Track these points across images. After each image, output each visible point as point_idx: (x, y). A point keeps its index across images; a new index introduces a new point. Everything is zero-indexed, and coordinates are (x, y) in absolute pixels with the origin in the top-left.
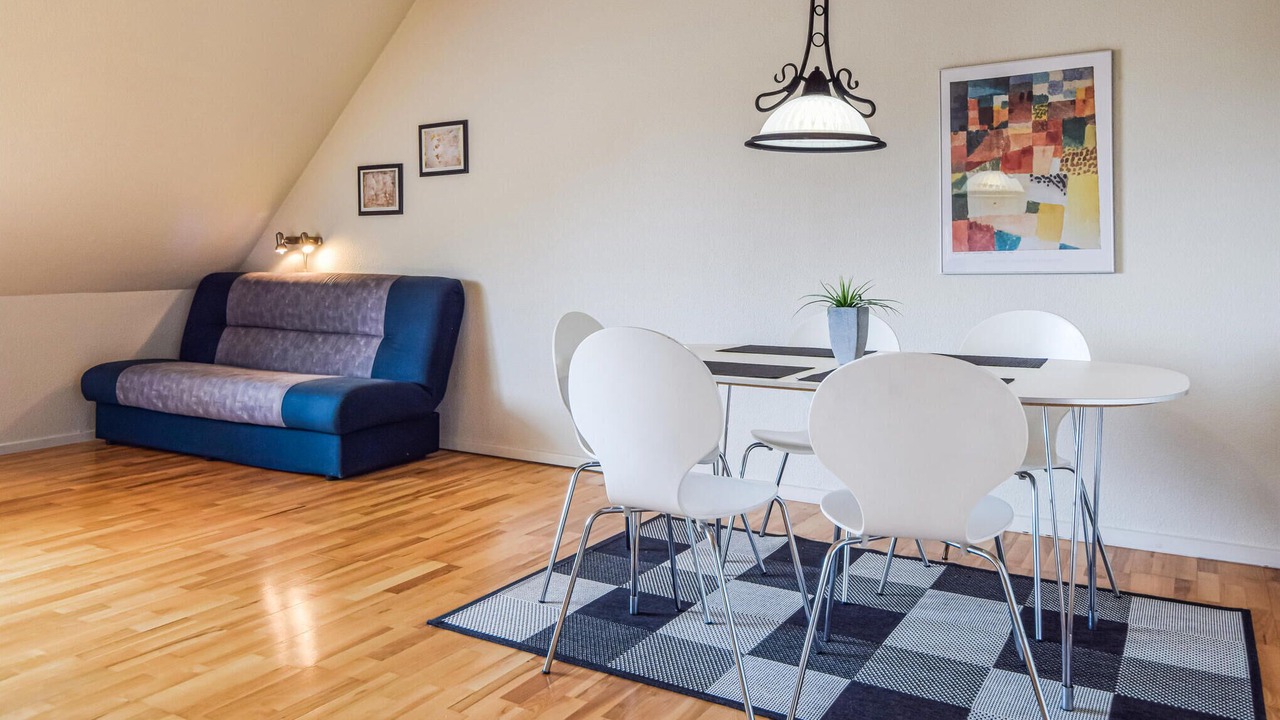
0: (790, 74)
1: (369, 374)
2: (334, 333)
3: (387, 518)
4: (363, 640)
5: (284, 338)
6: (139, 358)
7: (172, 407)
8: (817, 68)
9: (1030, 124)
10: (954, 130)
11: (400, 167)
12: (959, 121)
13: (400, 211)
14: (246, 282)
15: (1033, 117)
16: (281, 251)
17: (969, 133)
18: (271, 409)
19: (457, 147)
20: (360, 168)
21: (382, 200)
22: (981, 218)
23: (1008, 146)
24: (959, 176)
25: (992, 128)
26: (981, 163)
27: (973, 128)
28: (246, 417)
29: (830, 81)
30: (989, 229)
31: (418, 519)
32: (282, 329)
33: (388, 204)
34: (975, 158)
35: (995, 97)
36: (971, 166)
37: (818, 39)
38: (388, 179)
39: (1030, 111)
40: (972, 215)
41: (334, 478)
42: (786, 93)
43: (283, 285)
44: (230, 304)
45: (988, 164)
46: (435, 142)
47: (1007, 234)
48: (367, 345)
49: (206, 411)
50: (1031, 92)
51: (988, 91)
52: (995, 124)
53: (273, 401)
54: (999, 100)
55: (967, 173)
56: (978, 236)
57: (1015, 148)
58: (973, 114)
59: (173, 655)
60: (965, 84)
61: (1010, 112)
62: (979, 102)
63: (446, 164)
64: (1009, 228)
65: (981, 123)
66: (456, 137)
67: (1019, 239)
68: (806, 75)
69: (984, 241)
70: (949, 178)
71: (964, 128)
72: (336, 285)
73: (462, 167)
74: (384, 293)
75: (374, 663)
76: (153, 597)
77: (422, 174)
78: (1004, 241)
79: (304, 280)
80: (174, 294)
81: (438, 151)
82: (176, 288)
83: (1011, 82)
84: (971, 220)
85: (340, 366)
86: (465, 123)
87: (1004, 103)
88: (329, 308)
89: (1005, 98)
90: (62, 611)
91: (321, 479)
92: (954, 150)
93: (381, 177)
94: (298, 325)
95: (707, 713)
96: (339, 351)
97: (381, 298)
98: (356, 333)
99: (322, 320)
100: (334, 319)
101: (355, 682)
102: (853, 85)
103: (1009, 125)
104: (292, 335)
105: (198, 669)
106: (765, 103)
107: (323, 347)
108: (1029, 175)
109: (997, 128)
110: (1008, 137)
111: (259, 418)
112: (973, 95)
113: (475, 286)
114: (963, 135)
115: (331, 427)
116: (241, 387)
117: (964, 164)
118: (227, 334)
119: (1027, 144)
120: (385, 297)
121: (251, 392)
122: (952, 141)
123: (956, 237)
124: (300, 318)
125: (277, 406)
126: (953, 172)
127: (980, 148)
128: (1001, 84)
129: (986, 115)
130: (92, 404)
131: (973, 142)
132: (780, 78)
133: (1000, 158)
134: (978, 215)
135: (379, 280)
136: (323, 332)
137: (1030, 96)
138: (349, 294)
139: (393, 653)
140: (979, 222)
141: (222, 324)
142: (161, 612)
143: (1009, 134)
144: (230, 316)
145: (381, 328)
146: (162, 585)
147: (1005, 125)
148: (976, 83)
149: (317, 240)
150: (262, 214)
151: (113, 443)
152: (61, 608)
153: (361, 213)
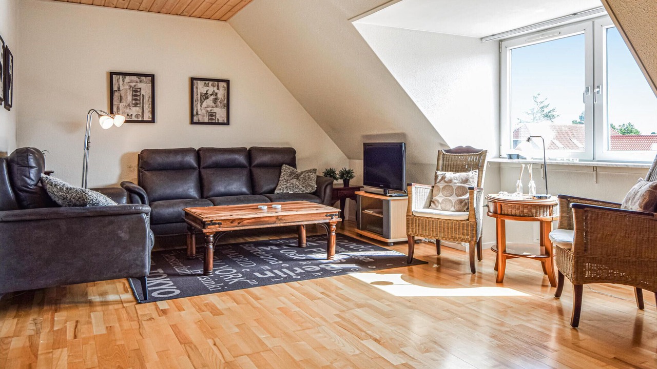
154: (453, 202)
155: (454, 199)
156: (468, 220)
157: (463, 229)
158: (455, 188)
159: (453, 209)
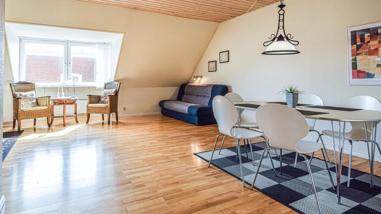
0: (273, 37)
1: (207, 105)
2: (202, 96)
3: (202, 134)
4: (180, 154)
5: (193, 97)
6: (169, 99)
7: (171, 109)
8: (281, 35)
9: (377, 41)
10: (352, 44)
11: (216, 61)
12: (354, 42)
13: (216, 71)
14: (188, 86)
15: (378, 39)
16: (195, 79)
17: (357, 45)
18: (186, 110)
19: (227, 56)
20: (209, 62)
21: (213, 68)
22: (361, 69)
23: (370, 48)
24: (354, 57)
25: (364, 43)
26: (361, 53)
27: (358, 44)
28: (175, 110)
29: (284, 37)
30: (364, 72)
31: (207, 135)
32: (194, 95)
33: (214, 69)
34: (359, 52)
35: (365, 34)
36: (358, 54)
37: (281, 28)
38: (214, 64)
39: (377, 38)
40: (358, 69)
41: (197, 125)
42: (272, 41)
43: (194, 86)
44: (185, 90)
45: (363, 54)
46: (223, 56)
47: (370, 74)
48: (208, 99)
49: (176, 110)
50: (378, 32)
51: (362, 33)
52: (366, 42)
53: (186, 109)
54: (366, 35)
55: (357, 57)
56: (361, 74)
57: (372, 48)
58: (358, 40)
59: (148, 151)
60: (356, 31)
61: (370, 38)
62: (360, 36)
63: (225, 60)
64: (371, 72)
65: (361, 42)
66: (226, 54)
67: (374, 75)
68: (278, 36)
69: (362, 76)
70: (351, 58)
71: (355, 43)
72: (203, 86)
73: (228, 61)
74: (211, 88)
75: (179, 158)
76: (152, 141)
77: (220, 63)
78: (370, 76)
79: (198, 85)
80: (176, 88)
81: (223, 58)
82: (177, 86)
83: (371, 30)
84: (358, 70)
85: (202, 103)
86: (228, 51)
87: (368, 36)
88: (201, 91)
89: (369, 34)
90: (137, 141)
91: (195, 125)
92: (352, 50)
93: (212, 64)
94: (196, 94)
95: (237, 181)
96: (202, 100)
97: (210, 89)
98: (206, 96)
99: (207, 94)
100: (202, 93)
101: (173, 161)
102: (292, 37)
103: (370, 42)
104: (195, 96)
105: (150, 154)
106: (266, 44)
107: (200, 98)
108: (377, 56)
109: (366, 43)
110: (370, 46)
111: (184, 112)
112: (358, 34)
113: (230, 87)
114: (355, 46)
115: (195, 115)
116: (182, 106)
117: (355, 54)
118: (184, 96)
119: (376, 47)
120: (211, 89)
121: (183, 107)
122: (352, 47)
123: (353, 75)
124: (203, 94)
125: (187, 110)
126: (352, 56)
127: (361, 49)
128: (368, 30)
129: (362, 39)
130: (161, 108)
131: (358, 48)
132: (270, 38)
133: (367, 52)
134: (360, 68)
135: (211, 85)
136: (201, 96)
137: (377, 33)
138: (205, 88)
139: (183, 158)
140: (361, 70)
141: (184, 94)
142: (151, 144)
143: (370, 45)
144: (185, 92)
145: (210, 95)
146: (155, 140)
147: (369, 42)
148: (359, 31)
149: (201, 77)
150: (192, 72)
151: (164, 115)
152: (138, 141)
153: (209, 71)
154: (30, 104)
155: (30, 102)
156: (48, 108)
157: (47, 112)
158: (29, 98)
159: (31, 107)
